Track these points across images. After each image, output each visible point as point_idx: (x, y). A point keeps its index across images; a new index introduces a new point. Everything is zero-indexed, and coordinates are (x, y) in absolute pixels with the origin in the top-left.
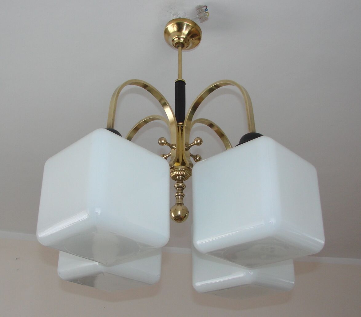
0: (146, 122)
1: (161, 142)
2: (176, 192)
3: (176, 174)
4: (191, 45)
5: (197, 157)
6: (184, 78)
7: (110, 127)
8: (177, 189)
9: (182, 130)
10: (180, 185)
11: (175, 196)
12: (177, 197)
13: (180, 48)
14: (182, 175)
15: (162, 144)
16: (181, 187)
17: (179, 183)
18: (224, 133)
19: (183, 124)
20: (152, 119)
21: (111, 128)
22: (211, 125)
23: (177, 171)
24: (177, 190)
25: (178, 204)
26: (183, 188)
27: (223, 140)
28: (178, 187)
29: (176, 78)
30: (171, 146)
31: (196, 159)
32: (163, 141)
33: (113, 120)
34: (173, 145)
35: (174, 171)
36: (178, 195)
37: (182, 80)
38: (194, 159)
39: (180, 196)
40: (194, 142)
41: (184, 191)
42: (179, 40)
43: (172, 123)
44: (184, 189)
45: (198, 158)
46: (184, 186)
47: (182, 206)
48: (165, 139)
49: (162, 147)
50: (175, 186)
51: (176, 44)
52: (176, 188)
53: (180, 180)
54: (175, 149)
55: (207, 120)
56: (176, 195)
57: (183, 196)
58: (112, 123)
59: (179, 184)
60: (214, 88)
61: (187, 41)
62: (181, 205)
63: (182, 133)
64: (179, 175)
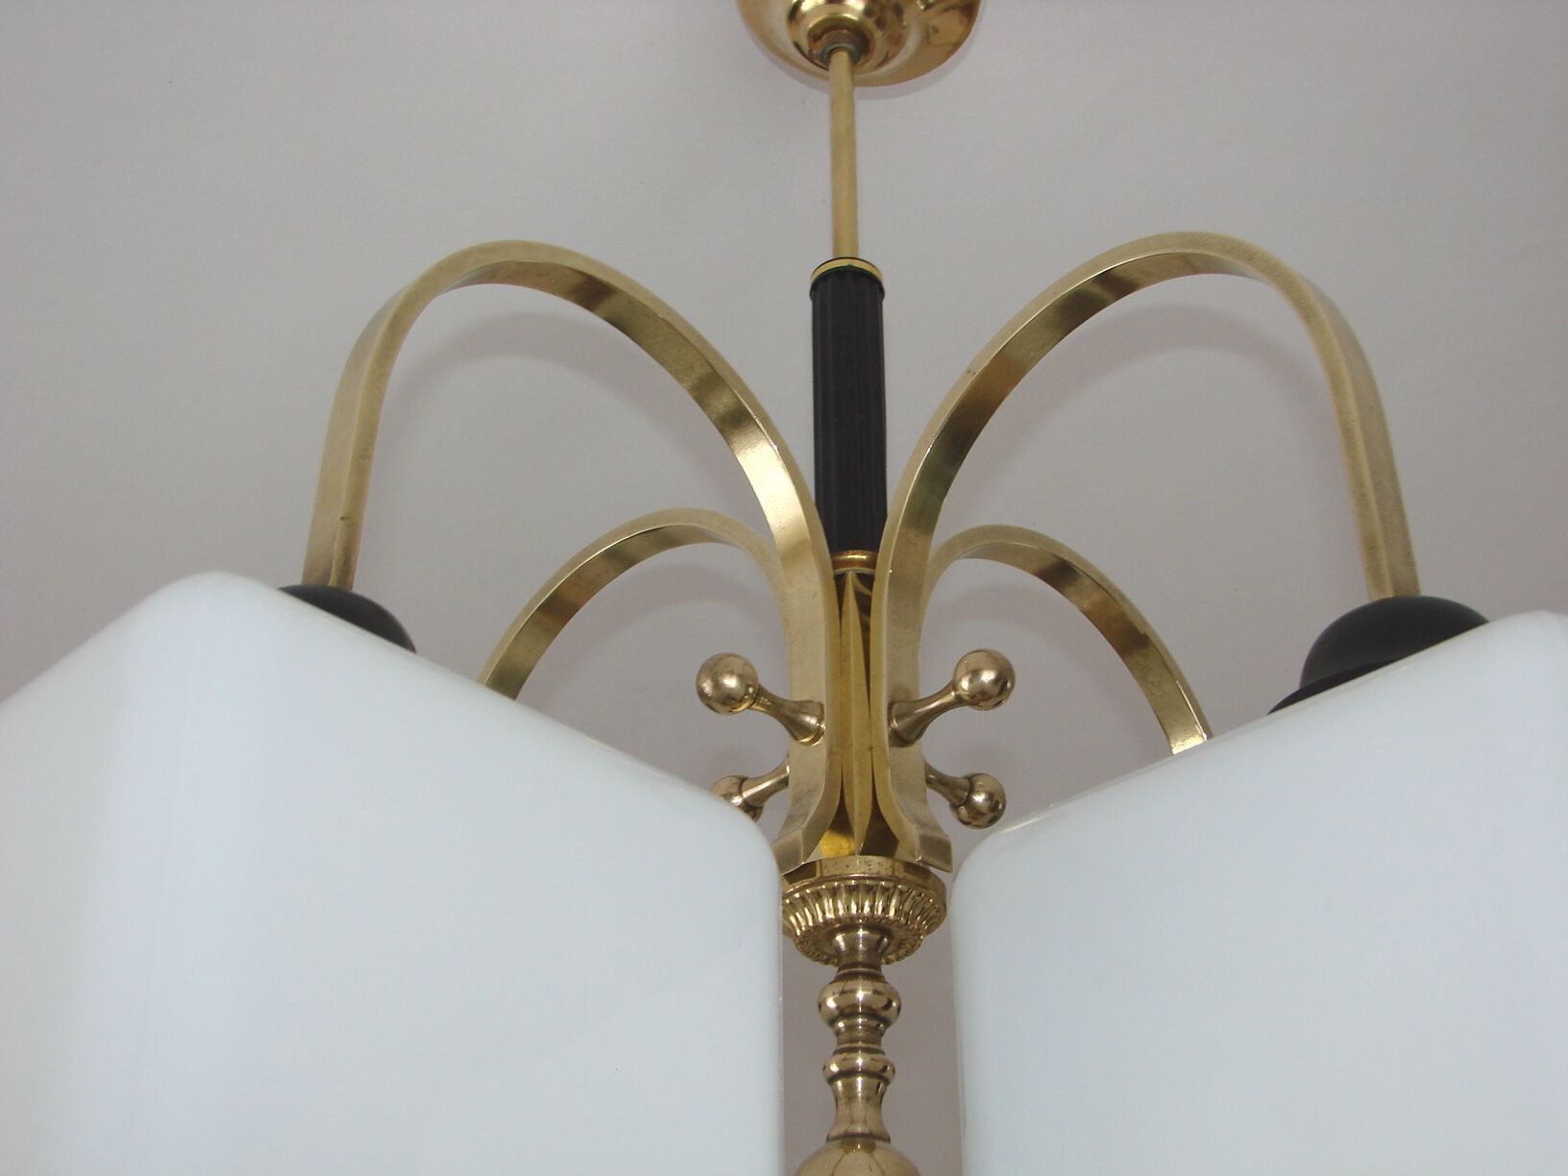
0: (620, 558)
1: (717, 685)
2: (834, 1047)
3: (830, 916)
4: (912, 42)
5: (972, 791)
6: (874, 253)
7: (327, 574)
8: (841, 1025)
9: (865, 606)
10: (860, 995)
11: (825, 1083)
12: (839, 1083)
13: (841, 60)
14: (874, 925)
15: (727, 701)
16: (870, 1012)
17: (849, 985)
18: (1145, 623)
19: (872, 563)
20: (661, 538)
21: (332, 582)
22: (1060, 573)
23: (834, 894)
24: (838, 1033)
25: (848, 1140)
26: (879, 1017)
27: (1142, 675)
28: (847, 1012)
29: (817, 255)
30: (789, 717)
31: (968, 802)
32: (731, 682)
33: (352, 524)
34: (803, 707)
35: (818, 896)
36: (848, 1073)
37: (857, 264)
38: (955, 807)
39: (860, 1079)
40: (954, 685)
41: (889, 1039)
42: (834, 8)
43: (793, 554)
44: (887, 1023)
45: (979, 798)
46: (888, 1005)
47: (878, 1154)
48: (747, 664)
49: (720, 720)
50: (821, 1005)
51: (814, 36)
52: (832, 1022)
53: (860, 958)
54: (818, 734)
55: (1032, 536)
56: (834, 1068)
57: (879, 1076)
58: (337, 548)
59: (854, 991)
60: (1097, 290)
61: (890, 15)
62: (870, 1148)
63: (866, 628)
64: (848, 925)
